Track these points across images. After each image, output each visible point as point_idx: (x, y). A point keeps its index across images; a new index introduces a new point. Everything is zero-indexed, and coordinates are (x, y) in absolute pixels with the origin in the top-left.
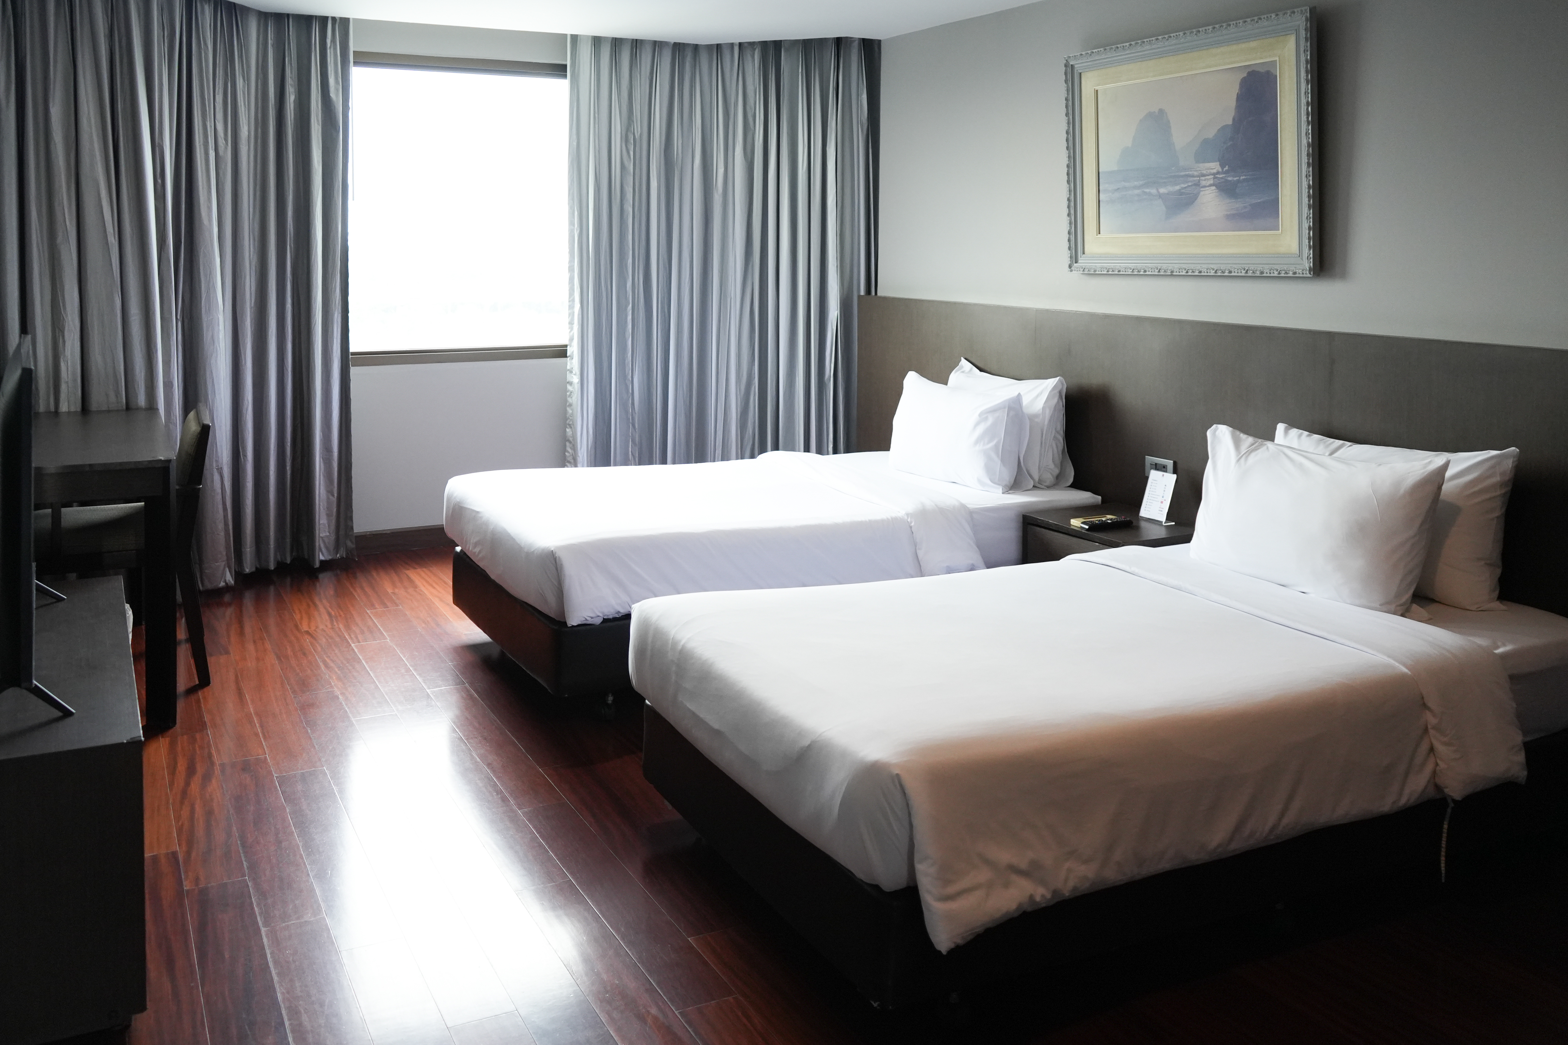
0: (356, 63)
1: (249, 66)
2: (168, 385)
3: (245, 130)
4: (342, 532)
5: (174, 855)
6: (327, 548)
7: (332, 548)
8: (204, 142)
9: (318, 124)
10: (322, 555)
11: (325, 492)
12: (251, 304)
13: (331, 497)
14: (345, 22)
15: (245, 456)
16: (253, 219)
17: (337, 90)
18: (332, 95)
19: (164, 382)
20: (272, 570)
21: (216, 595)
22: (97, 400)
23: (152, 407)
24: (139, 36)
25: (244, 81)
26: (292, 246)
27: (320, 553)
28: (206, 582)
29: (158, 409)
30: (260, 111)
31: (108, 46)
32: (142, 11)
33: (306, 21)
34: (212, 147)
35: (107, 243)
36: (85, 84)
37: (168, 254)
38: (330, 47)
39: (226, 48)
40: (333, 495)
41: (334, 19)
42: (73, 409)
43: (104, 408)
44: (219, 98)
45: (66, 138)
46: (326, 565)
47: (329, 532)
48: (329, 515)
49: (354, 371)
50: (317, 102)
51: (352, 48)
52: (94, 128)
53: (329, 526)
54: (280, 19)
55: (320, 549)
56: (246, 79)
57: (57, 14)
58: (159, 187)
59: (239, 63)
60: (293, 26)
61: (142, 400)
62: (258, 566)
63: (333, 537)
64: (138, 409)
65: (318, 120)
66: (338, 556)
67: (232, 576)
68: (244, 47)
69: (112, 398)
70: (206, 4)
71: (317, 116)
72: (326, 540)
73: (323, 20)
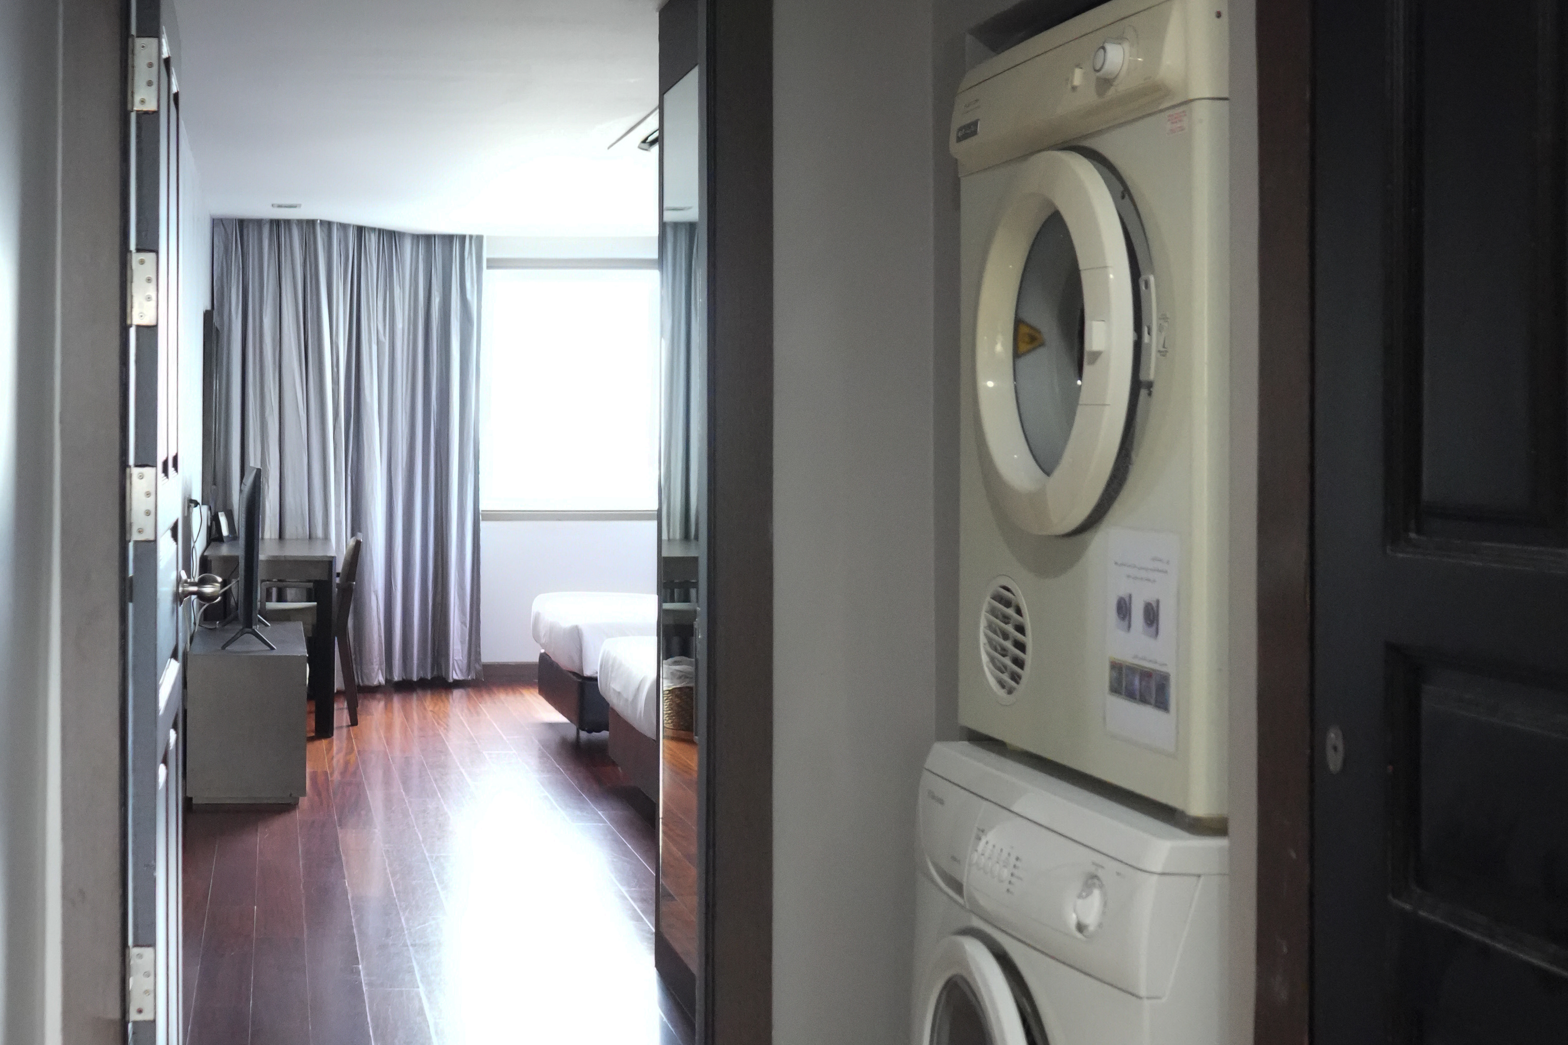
0: (488, 267)
1: (404, 278)
2: (338, 523)
3: (401, 324)
4: (473, 658)
5: (326, 772)
6: (461, 670)
7: (464, 670)
8: (369, 339)
9: (457, 321)
10: (456, 675)
11: (460, 623)
12: (402, 465)
13: (464, 627)
14: (480, 239)
15: (396, 586)
16: (406, 399)
17: (472, 292)
18: (469, 296)
19: (336, 520)
20: (414, 682)
21: (372, 691)
22: (289, 531)
23: (326, 537)
24: (323, 260)
25: (400, 288)
26: (435, 418)
27: (454, 672)
28: (365, 680)
29: (330, 540)
30: (412, 311)
31: (302, 272)
32: (326, 245)
33: (449, 239)
34: (375, 343)
35: (299, 415)
36: (287, 303)
37: (340, 425)
38: (468, 258)
39: (386, 265)
40: (466, 626)
41: (471, 237)
42: (273, 537)
43: (294, 537)
44: (380, 303)
45: (274, 340)
46: (458, 684)
47: (462, 657)
48: (462, 643)
49: (483, 525)
50: (457, 303)
51: (485, 255)
52: (292, 332)
53: (462, 651)
54: (428, 239)
55: (454, 668)
56: (402, 287)
57: (269, 254)
58: (335, 375)
59: (396, 276)
60: (438, 243)
61: (320, 533)
62: (404, 678)
63: (465, 661)
64: (317, 538)
65: (457, 318)
66: (469, 677)
67: (383, 677)
68: (400, 262)
69: (300, 530)
70: (372, 232)
71: (456, 313)
72: (459, 662)
73: (463, 238)
